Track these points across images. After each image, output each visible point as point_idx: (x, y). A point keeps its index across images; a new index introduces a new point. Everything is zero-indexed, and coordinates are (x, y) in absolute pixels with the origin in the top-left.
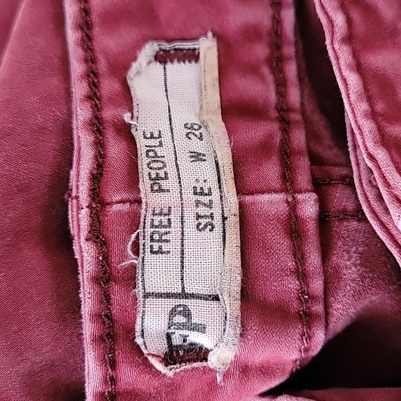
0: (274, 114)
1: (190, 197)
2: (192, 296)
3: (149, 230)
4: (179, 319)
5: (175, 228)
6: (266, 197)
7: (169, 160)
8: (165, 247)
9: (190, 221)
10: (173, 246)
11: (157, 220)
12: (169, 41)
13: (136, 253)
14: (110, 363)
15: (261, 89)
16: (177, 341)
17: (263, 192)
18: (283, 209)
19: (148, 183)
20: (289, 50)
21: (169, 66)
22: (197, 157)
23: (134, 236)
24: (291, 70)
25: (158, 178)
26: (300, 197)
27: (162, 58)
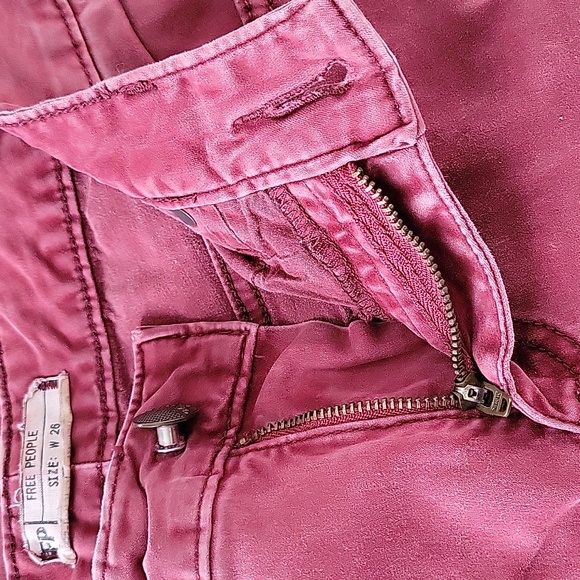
0: (100, 413)
1: (46, 468)
2: (46, 523)
3: (25, 488)
4: (42, 535)
5: (38, 486)
6: (86, 466)
7: (38, 449)
8: (34, 496)
9: (46, 482)
10: (37, 495)
11: (28, 482)
12: (45, 377)
13: (18, 500)
14: (13, 558)
15: (92, 400)
16: (45, 547)
17: (85, 463)
18: (95, 472)
19: (24, 462)
20: (108, 374)
21: (47, 391)
22: (54, 445)
23: (16, 492)
24: (109, 387)
25: (30, 460)
26: (104, 464)
27: (43, 387)
